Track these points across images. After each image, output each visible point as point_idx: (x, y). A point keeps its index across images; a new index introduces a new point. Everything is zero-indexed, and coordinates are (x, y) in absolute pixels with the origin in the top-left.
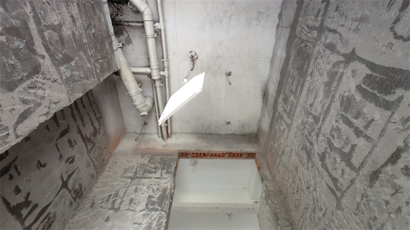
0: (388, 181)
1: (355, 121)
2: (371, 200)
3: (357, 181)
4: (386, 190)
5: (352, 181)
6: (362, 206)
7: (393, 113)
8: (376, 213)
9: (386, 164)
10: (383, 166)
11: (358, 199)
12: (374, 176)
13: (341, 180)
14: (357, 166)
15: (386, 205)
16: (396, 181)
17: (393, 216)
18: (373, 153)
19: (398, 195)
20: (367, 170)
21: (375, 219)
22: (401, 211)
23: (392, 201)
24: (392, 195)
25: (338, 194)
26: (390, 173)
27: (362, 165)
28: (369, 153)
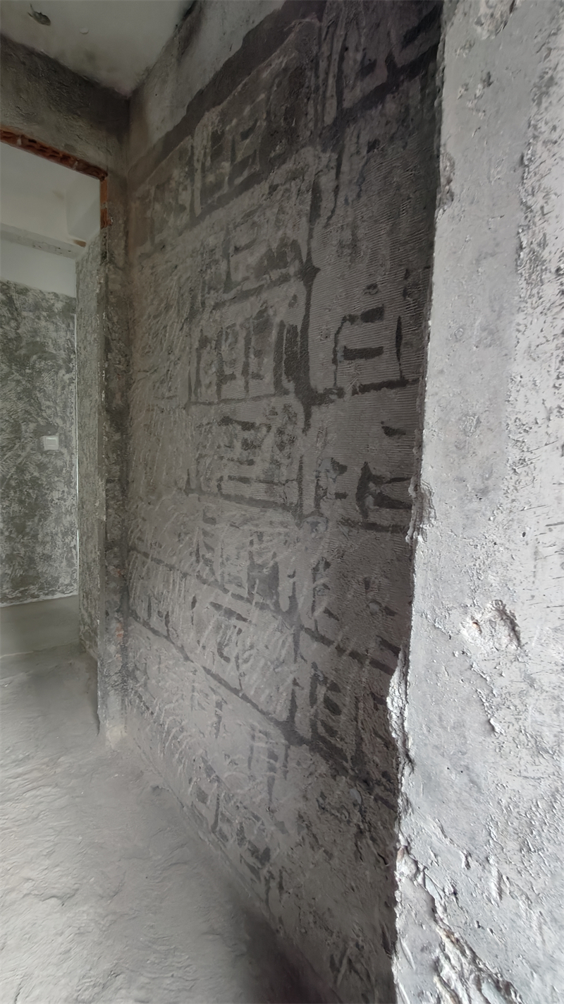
0: (231, 434)
1: (252, 356)
2: (211, 433)
3: (213, 407)
4: (226, 439)
5: (210, 404)
6: (203, 429)
7: (274, 395)
8: (208, 445)
9: (239, 423)
10: (236, 421)
11: (205, 421)
12: (226, 421)
13: (203, 389)
14: (223, 398)
15: (218, 448)
16: (235, 440)
17: (216, 457)
18: (240, 404)
19: (229, 449)
20: (226, 409)
21: (205, 447)
22: (222, 460)
23: (223, 449)
24: (226, 446)
25: (193, 398)
26: (237, 432)
27: (226, 401)
28: (238, 399)
